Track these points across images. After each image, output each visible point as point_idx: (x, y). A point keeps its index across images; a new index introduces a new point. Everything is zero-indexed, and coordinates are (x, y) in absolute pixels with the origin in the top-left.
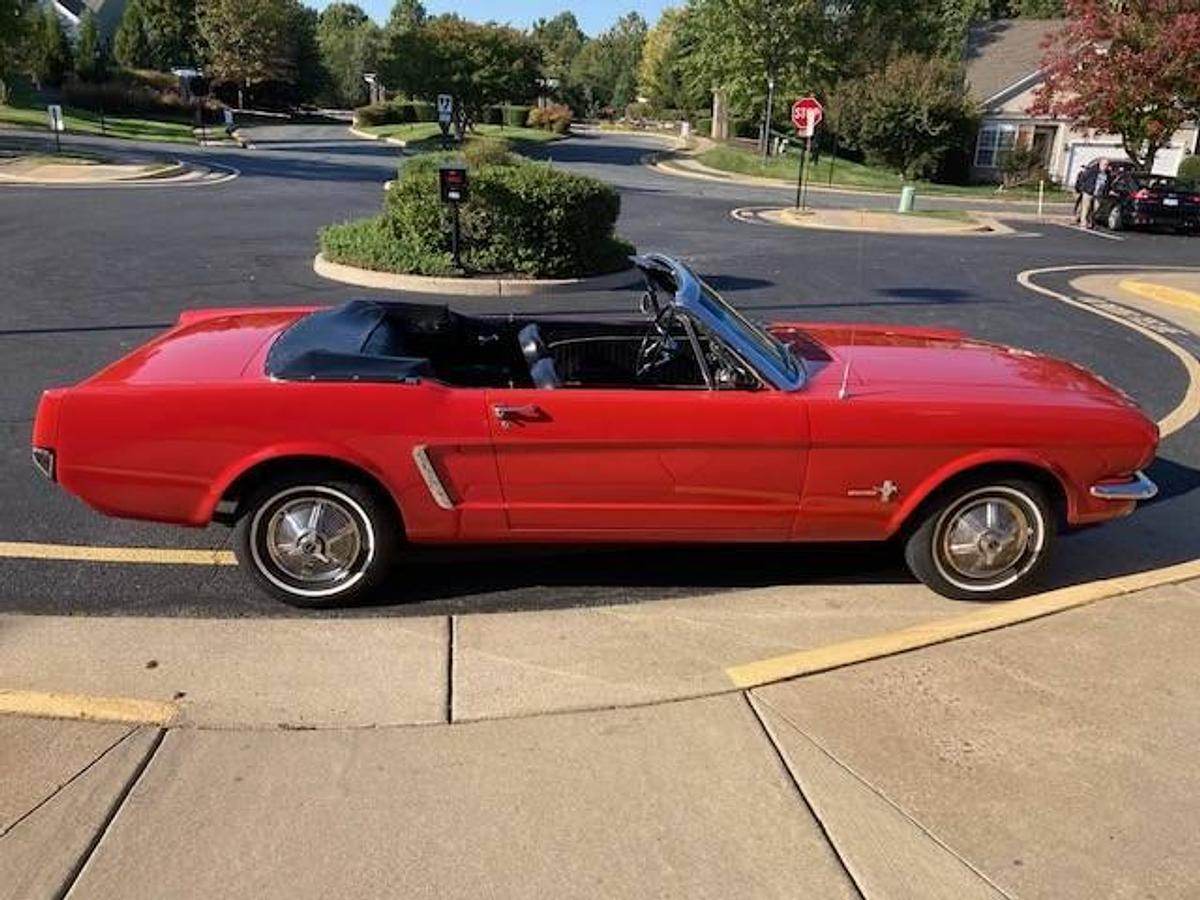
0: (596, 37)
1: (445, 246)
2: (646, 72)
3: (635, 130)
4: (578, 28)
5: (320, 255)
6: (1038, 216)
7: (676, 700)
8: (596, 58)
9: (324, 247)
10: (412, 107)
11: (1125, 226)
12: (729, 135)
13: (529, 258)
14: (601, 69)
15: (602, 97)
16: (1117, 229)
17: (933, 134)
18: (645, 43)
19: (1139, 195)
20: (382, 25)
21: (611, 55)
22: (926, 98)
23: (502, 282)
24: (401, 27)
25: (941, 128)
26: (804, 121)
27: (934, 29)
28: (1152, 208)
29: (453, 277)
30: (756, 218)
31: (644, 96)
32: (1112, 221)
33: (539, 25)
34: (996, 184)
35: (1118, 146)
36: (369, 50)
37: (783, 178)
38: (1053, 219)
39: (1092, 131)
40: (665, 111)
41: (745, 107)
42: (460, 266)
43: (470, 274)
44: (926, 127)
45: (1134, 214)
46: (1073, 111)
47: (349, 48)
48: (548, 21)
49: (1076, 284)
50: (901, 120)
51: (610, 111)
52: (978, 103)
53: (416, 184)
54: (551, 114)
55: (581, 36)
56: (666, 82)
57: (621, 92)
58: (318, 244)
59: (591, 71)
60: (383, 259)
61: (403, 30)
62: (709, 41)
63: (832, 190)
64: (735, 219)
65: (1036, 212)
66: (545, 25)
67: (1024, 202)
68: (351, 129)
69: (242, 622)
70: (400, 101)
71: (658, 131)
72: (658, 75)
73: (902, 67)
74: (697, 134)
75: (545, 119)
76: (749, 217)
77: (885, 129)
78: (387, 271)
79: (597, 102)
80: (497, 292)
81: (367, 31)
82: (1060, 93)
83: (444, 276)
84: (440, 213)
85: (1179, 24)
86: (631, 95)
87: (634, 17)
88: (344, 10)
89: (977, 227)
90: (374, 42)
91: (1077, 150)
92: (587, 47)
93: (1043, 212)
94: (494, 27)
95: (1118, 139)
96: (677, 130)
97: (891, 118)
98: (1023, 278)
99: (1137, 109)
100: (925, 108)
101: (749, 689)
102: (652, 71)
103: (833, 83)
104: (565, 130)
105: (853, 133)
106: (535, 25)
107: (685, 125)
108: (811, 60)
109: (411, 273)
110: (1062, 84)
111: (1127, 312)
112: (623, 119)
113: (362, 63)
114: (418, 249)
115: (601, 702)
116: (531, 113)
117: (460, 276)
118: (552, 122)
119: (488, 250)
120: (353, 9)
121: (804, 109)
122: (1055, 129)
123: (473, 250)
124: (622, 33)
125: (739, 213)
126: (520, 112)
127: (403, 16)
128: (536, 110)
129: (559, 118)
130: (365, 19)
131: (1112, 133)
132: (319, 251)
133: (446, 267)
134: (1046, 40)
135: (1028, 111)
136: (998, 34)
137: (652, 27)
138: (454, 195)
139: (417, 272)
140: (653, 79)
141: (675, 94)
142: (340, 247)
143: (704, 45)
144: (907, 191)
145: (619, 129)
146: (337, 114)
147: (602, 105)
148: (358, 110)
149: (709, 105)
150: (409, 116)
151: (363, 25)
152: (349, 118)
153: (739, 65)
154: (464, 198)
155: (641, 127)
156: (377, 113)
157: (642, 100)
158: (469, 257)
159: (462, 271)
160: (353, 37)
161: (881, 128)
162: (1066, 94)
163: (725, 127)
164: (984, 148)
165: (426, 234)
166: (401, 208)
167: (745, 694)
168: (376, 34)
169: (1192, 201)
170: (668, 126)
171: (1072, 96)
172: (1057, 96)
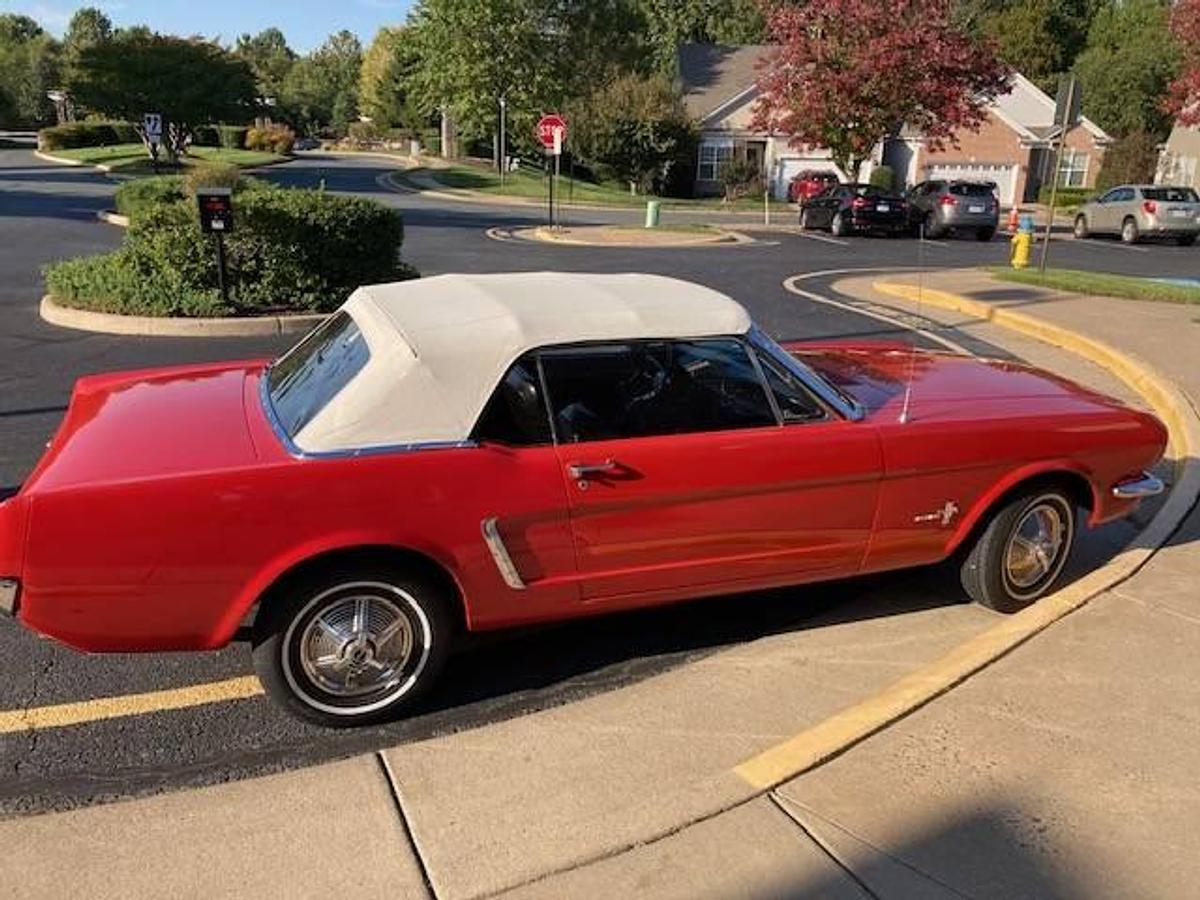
0: (308, 53)
1: (207, 282)
2: (367, 90)
3: (360, 150)
4: (287, 45)
5: (48, 296)
6: (767, 226)
7: (699, 820)
8: (311, 76)
9: (51, 288)
10: (109, 127)
11: (847, 232)
12: (459, 155)
13: (309, 289)
14: (316, 86)
15: (321, 117)
16: (840, 235)
17: (659, 151)
18: (361, 62)
19: (856, 203)
20: (60, 38)
21: (326, 73)
22: (649, 116)
23: (282, 319)
24: (83, 41)
25: (667, 144)
26: (550, 139)
27: (649, 50)
28: (868, 215)
29: (223, 316)
30: (512, 237)
31: (367, 116)
32: (835, 228)
33: (243, 42)
34: (720, 196)
35: (829, 159)
36: (46, 64)
37: (524, 195)
38: (783, 228)
39: (806, 146)
40: (391, 130)
41: (477, 125)
42: (229, 304)
43: (242, 312)
44: (652, 144)
45: (854, 220)
46: (788, 127)
47: (22, 63)
48: (253, 37)
49: (837, 287)
50: (631, 137)
51: (330, 131)
52: (697, 120)
53: (163, 212)
54: (272, 134)
55: (290, 53)
56: (389, 101)
57: (340, 111)
58: (45, 286)
59: (307, 88)
60: (133, 301)
61: (87, 43)
62: (434, 59)
63: (573, 207)
64: (492, 239)
65: (764, 221)
66: (250, 42)
67: (749, 213)
68: (36, 153)
69: (95, 811)
70: (94, 121)
71: (385, 151)
72: (379, 93)
73: (623, 86)
74: (427, 154)
75: (265, 139)
76: (505, 237)
77: (614, 146)
78: (141, 314)
79: (316, 122)
80: (276, 330)
81: (43, 44)
82: (775, 112)
83: (211, 316)
84: (198, 244)
85: (871, 48)
86: (353, 115)
87: (346, 35)
88: (13, 23)
89: (721, 237)
90: (52, 56)
91: (787, 163)
92: (299, 66)
93: (771, 222)
94: (199, 41)
95: (829, 153)
96: (406, 150)
97: (620, 133)
98: (789, 284)
99: (843, 125)
100: (649, 125)
101: (773, 788)
102: (373, 89)
103: (559, 102)
104: (288, 151)
105: (586, 152)
106: (238, 41)
107: (414, 145)
108: (539, 78)
109: (171, 315)
110: (777, 102)
111: (894, 313)
112: (347, 139)
113: (40, 79)
114: (175, 287)
115: (615, 843)
116: (249, 133)
117: (230, 315)
118: (274, 143)
119: (259, 282)
120: (23, 20)
121: (548, 127)
122: (764, 144)
123: (242, 286)
124: (336, 52)
125: (494, 233)
126: (237, 133)
127: (84, 29)
128: (254, 131)
129: (281, 139)
130: (39, 31)
131: (824, 147)
132: (46, 293)
133: (214, 306)
134: (758, 63)
135: (749, 128)
136: (728, 55)
137: (367, 45)
138: (218, 225)
139: (179, 313)
140: (375, 99)
141: (398, 114)
142: (75, 288)
143: (429, 64)
144: (651, 205)
145: (344, 149)
146: (19, 137)
147: (323, 124)
148: (42, 131)
149: (437, 124)
150: (106, 137)
151: (37, 37)
152: (33, 140)
153: (467, 84)
154: (229, 228)
155: (367, 146)
156: (67, 134)
157: (364, 119)
158: (238, 292)
159: (232, 310)
160: (27, 51)
161: (610, 144)
162: (781, 111)
163: (455, 144)
164: (706, 163)
165: (184, 268)
166: (150, 241)
167: (770, 796)
168: (54, 47)
169: (900, 207)
170: (396, 145)
171: (786, 114)
172: (772, 115)
